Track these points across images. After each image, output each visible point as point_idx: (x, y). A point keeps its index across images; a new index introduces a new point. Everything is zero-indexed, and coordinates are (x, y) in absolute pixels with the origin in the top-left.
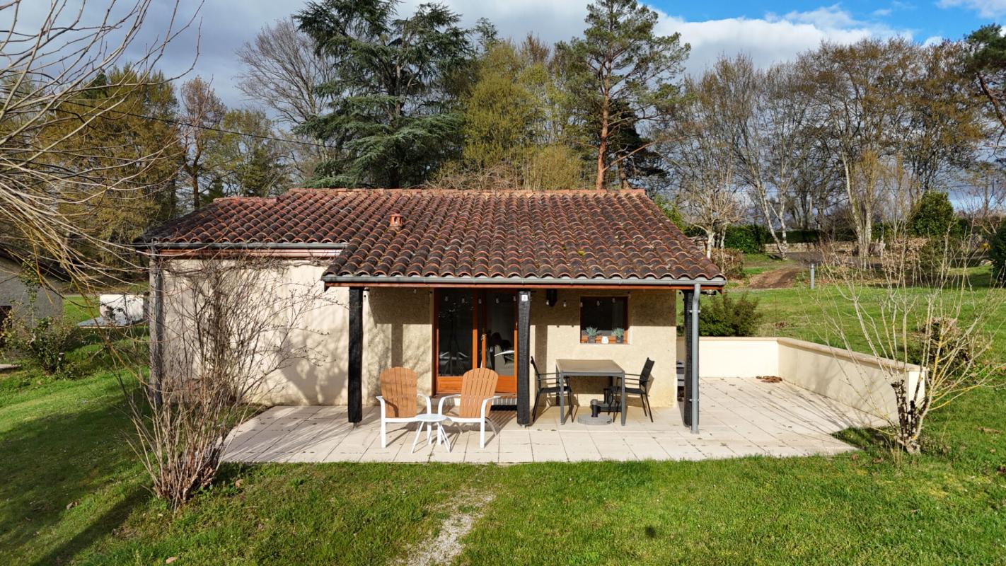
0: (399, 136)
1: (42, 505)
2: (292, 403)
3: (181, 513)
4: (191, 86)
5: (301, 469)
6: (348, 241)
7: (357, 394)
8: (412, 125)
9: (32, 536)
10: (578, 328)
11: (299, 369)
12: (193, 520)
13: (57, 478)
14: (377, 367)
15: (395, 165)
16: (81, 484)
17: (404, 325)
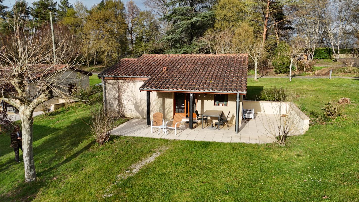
0: (192, 21)
1: (76, 142)
2: (138, 118)
3: (101, 147)
4: (129, 3)
5: (129, 138)
6: (150, 76)
7: (149, 118)
8: (197, 16)
9: (72, 149)
10: (213, 101)
11: (139, 109)
12: (103, 148)
13: (79, 135)
14: (159, 109)
15: (191, 31)
16: (84, 137)
17: (166, 99)
